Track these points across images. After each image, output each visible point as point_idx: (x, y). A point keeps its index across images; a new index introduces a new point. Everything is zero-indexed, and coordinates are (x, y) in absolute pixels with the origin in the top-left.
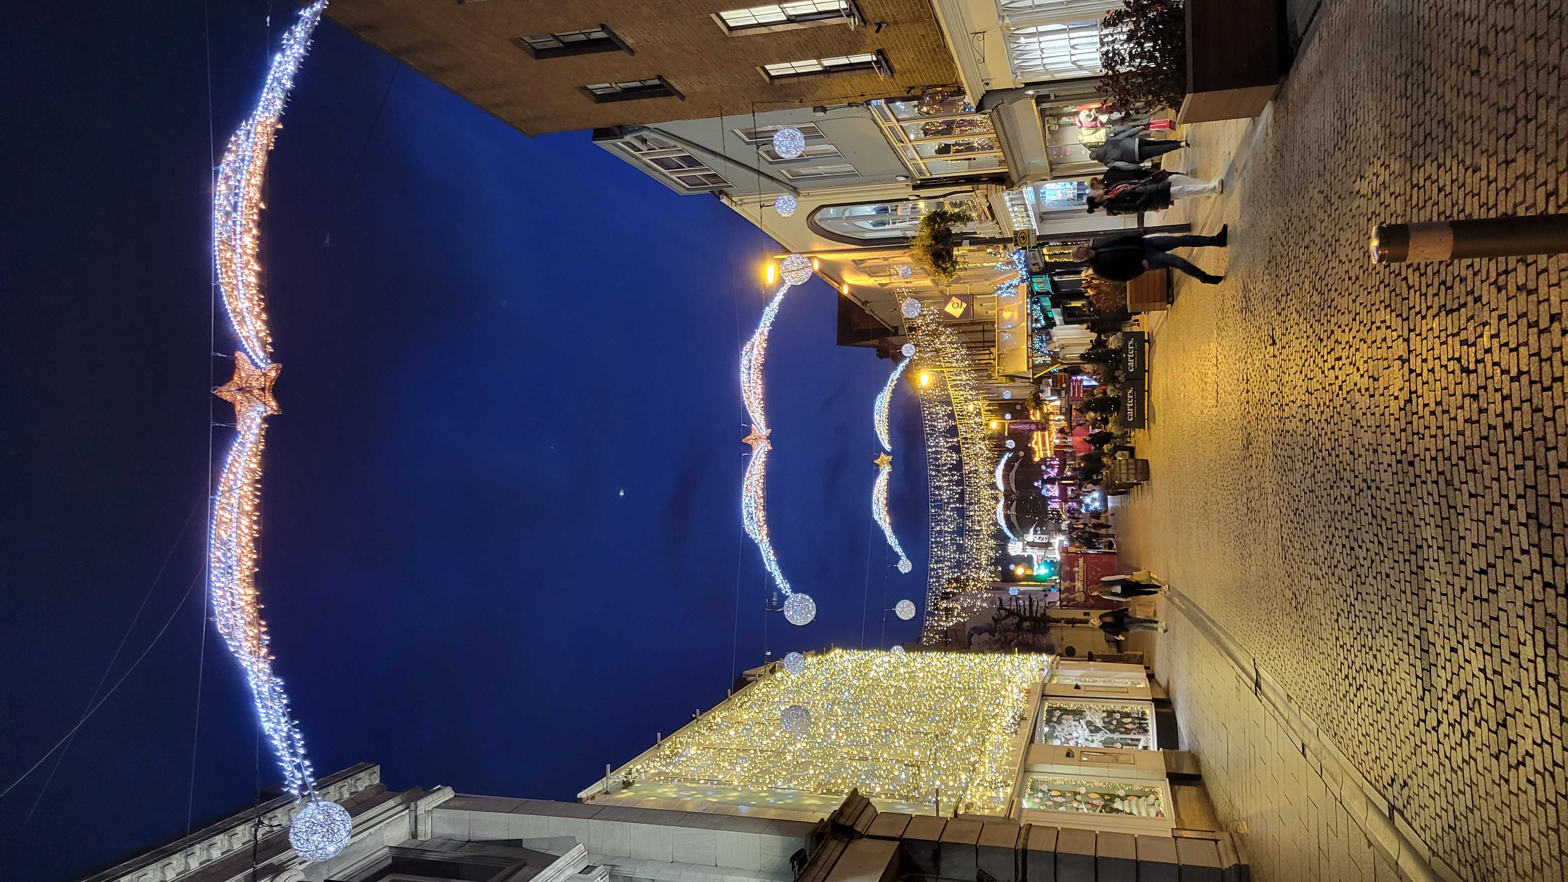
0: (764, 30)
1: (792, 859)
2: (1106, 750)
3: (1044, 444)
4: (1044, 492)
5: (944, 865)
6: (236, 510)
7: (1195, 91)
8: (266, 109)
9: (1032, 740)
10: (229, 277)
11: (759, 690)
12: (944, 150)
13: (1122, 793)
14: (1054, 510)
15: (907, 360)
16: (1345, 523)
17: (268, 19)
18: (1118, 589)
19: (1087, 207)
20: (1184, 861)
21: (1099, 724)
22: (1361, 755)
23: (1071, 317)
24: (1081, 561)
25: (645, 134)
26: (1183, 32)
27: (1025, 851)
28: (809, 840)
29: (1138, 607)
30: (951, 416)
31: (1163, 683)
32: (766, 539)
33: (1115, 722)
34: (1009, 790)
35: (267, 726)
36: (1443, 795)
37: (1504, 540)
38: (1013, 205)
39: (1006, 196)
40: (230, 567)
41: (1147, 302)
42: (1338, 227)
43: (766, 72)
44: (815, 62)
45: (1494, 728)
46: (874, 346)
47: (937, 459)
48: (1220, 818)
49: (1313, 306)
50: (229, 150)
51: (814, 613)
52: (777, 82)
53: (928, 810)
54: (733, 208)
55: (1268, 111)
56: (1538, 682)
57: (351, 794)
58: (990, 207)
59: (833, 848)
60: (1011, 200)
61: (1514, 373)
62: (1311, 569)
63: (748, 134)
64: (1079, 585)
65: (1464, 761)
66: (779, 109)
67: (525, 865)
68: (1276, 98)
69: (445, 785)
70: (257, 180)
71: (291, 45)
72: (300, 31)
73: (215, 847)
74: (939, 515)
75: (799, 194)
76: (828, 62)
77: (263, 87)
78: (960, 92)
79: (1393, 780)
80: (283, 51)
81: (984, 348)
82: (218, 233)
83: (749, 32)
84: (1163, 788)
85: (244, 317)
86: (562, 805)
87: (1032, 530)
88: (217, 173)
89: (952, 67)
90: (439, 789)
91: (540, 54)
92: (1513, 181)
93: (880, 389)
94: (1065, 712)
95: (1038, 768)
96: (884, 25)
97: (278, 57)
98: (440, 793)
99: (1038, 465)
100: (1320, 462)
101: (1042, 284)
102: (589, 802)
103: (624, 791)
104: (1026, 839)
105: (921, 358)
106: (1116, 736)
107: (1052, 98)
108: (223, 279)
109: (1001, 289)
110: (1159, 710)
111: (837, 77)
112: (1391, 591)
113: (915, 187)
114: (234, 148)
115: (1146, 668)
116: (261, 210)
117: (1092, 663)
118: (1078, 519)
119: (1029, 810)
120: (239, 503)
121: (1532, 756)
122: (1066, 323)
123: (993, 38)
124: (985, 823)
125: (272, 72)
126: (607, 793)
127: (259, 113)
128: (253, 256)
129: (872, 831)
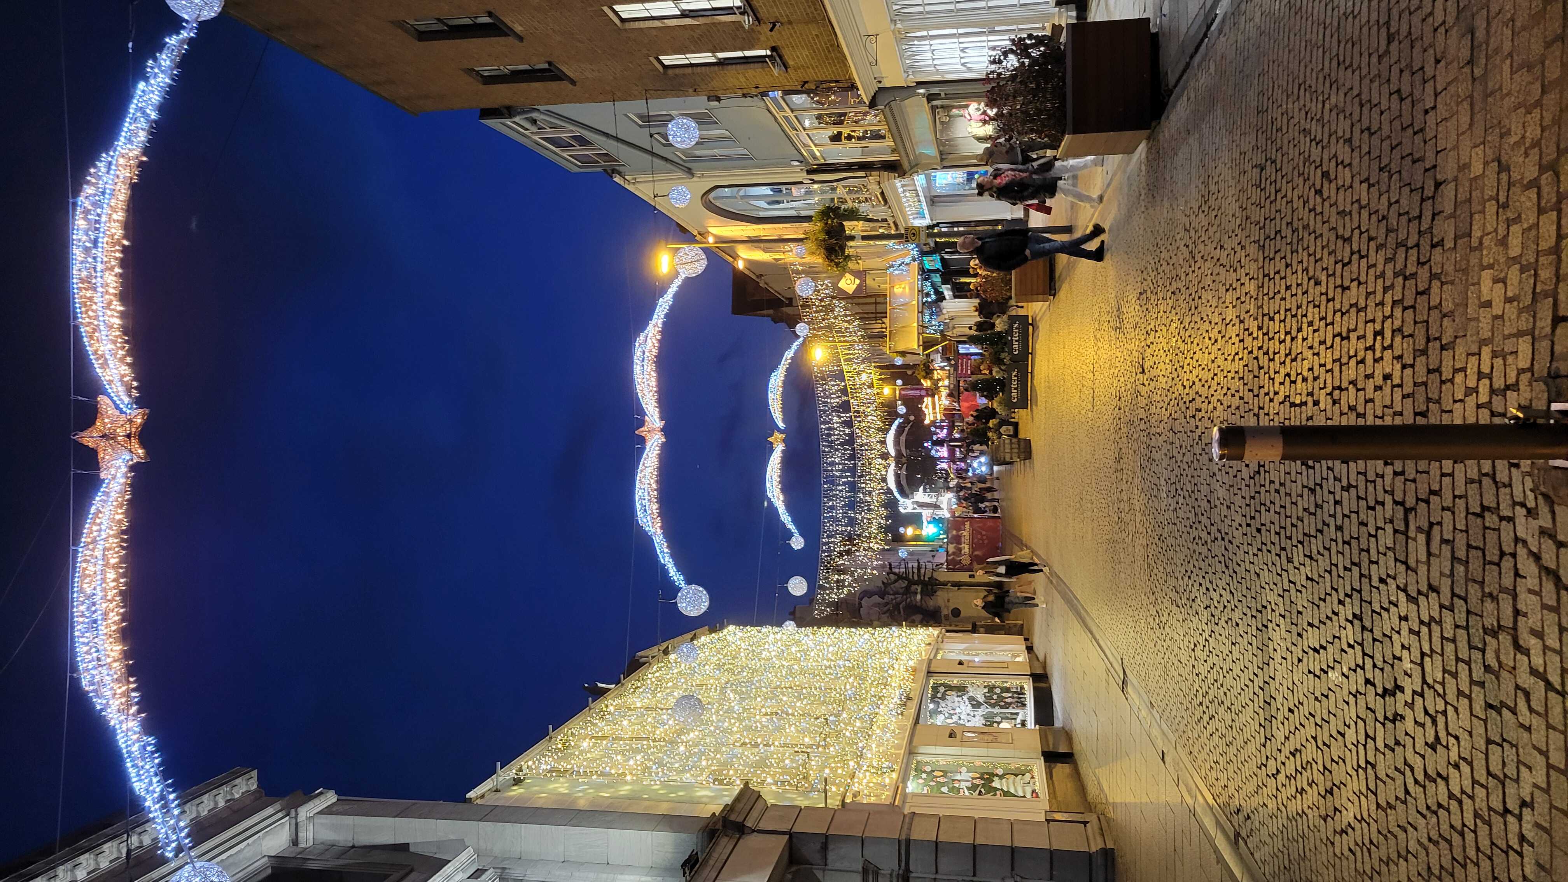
0: (657, 24)
1: (683, 866)
2: (986, 729)
3: (934, 408)
4: (933, 452)
5: (831, 856)
6: (100, 562)
7: (1075, 132)
8: (129, 141)
9: (917, 721)
10: (89, 317)
11: (652, 674)
12: (836, 138)
13: (1000, 772)
14: (941, 470)
15: (801, 340)
16: (1202, 565)
17: (130, 45)
18: (1002, 569)
19: (976, 191)
20: (1056, 846)
21: (981, 699)
22: (1212, 780)
23: (961, 291)
24: (967, 525)
25: (535, 115)
26: (1064, 73)
27: (908, 841)
28: (700, 836)
29: (1018, 586)
30: (844, 392)
31: (1041, 658)
32: (659, 531)
33: (995, 697)
34: (894, 775)
35: (138, 786)
36: (1280, 838)
37: (1332, 628)
38: (904, 191)
39: (898, 183)
40: (95, 621)
41: (1029, 295)
42: (1201, 285)
43: (660, 62)
44: (710, 54)
45: (1323, 793)
46: (768, 316)
47: (829, 435)
48: (1089, 798)
49: (1177, 351)
50: (88, 182)
51: (707, 604)
52: (670, 72)
53: (815, 800)
54: (627, 186)
55: (1142, 148)
56: (1359, 766)
57: (227, 801)
58: (882, 193)
59: (724, 844)
60: (903, 186)
61: (1345, 483)
62: (1173, 594)
63: (641, 117)
64: (966, 549)
65: (1298, 813)
66: (673, 96)
67: (412, 871)
68: (1148, 138)
69: (328, 788)
70: (120, 216)
71: (156, 74)
72: (165, 59)
73: (81, 867)
74: (831, 490)
75: (693, 175)
76: (721, 55)
77: (125, 117)
78: (853, 87)
79: (1239, 810)
80: (146, 79)
81: (876, 318)
82: (77, 271)
83: (642, 25)
84: (1039, 767)
85: (106, 360)
86: (450, 806)
87: (921, 488)
88: (75, 205)
89: (845, 65)
90: (321, 793)
91: (424, 36)
92: (1348, 307)
93: (774, 368)
94: (949, 688)
95: (922, 749)
96: (778, 25)
97: (141, 85)
98: (322, 798)
99: (929, 426)
100: (1181, 500)
101: (933, 262)
102: (479, 801)
103: (515, 788)
104: (910, 829)
105: (815, 335)
106: (997, 710)
107: (943, 95)
108: (83, 319)
109: (892, 266)
110: (1037, 685)
111: (731, 70)
112: (1239, 639)
113: (809, 172)
114: (94, 181)
115: (1026, 639)
116: (124, 246)
117: (976, 635)
118: (964, 479)
119: (915, 795)
120: (104, 555)
121: (1353, 829)
122: (955, 297)
123: (886, 40)
124: (873, 811)
125: (135, 101)
126: (497, 791)
127: (120, 143)
128: (115, 295)
129: (762, 826)
